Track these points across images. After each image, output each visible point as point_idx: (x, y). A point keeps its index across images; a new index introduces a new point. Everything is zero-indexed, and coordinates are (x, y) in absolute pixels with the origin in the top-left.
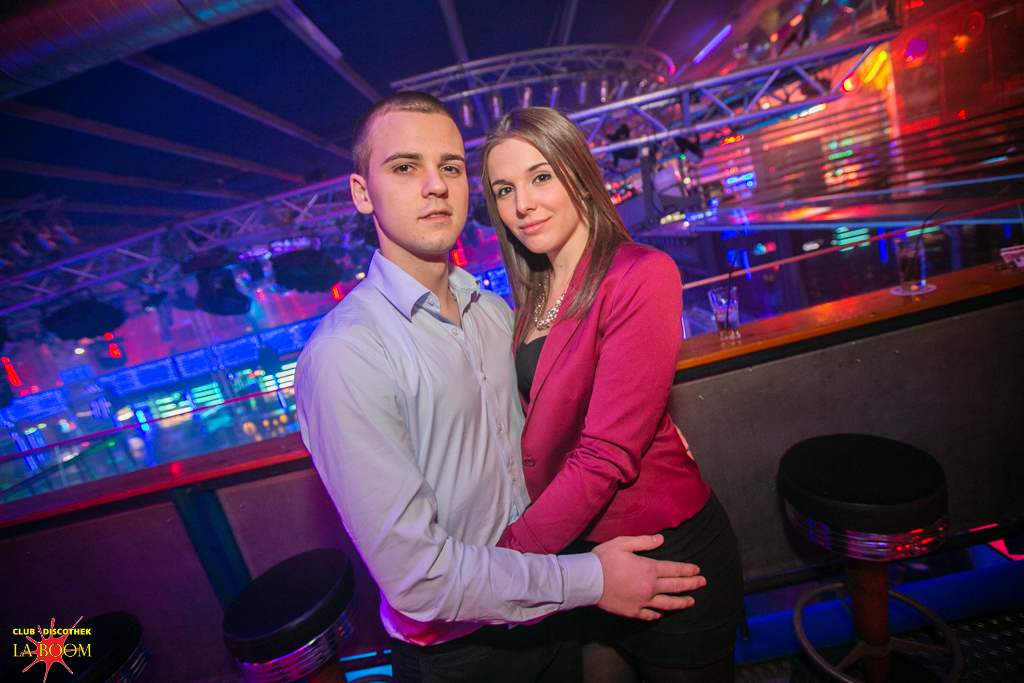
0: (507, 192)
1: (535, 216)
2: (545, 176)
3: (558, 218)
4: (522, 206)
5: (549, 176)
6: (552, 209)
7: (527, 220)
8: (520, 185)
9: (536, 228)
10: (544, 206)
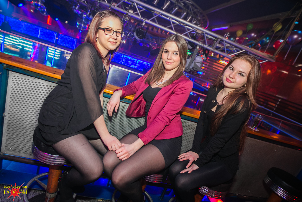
0: (167, 52)
1: (170, 61)
2: (176, 53)
3: (175, 63)
4: (169, 58)
5: (177, 54)
6: (175, 62)
7: (168, 61)
8: (170, 53)
9: (169, 63)
10: (173, 60)
